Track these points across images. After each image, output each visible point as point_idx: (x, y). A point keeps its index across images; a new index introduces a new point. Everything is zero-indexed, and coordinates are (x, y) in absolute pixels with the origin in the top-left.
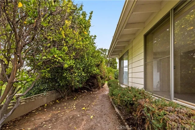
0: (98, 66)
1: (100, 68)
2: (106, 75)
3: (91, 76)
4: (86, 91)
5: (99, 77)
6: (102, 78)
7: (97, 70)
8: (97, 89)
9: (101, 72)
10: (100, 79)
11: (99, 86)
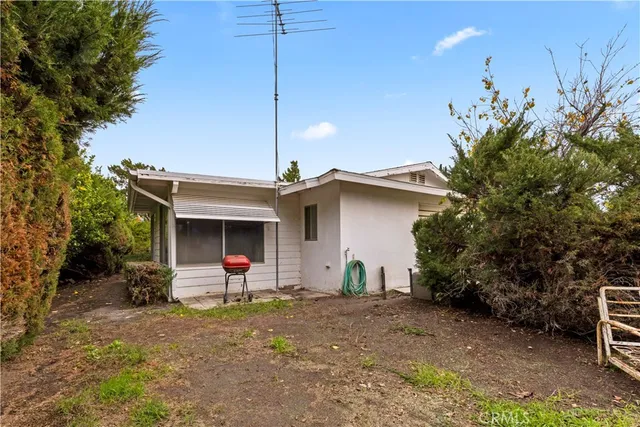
0: (106, 226)
1: (112, 231)
2: (129, 245)
3: (88, 247)
4: (71, 280)
5: (109, 249)
6: (116, 251)
7: (104, 236)
8: (102, 274)
9: (112, 238)
10: (112, 254)
11: (107, 266)
